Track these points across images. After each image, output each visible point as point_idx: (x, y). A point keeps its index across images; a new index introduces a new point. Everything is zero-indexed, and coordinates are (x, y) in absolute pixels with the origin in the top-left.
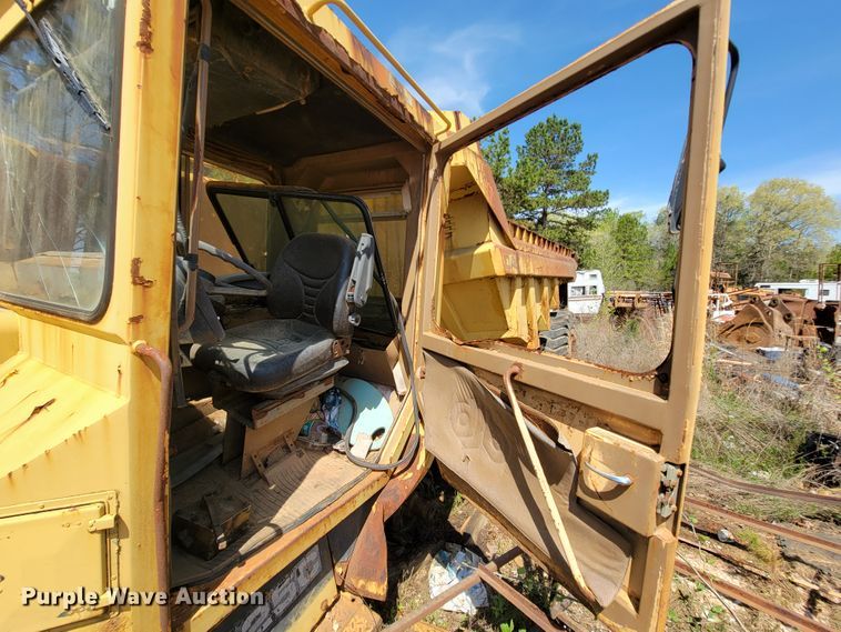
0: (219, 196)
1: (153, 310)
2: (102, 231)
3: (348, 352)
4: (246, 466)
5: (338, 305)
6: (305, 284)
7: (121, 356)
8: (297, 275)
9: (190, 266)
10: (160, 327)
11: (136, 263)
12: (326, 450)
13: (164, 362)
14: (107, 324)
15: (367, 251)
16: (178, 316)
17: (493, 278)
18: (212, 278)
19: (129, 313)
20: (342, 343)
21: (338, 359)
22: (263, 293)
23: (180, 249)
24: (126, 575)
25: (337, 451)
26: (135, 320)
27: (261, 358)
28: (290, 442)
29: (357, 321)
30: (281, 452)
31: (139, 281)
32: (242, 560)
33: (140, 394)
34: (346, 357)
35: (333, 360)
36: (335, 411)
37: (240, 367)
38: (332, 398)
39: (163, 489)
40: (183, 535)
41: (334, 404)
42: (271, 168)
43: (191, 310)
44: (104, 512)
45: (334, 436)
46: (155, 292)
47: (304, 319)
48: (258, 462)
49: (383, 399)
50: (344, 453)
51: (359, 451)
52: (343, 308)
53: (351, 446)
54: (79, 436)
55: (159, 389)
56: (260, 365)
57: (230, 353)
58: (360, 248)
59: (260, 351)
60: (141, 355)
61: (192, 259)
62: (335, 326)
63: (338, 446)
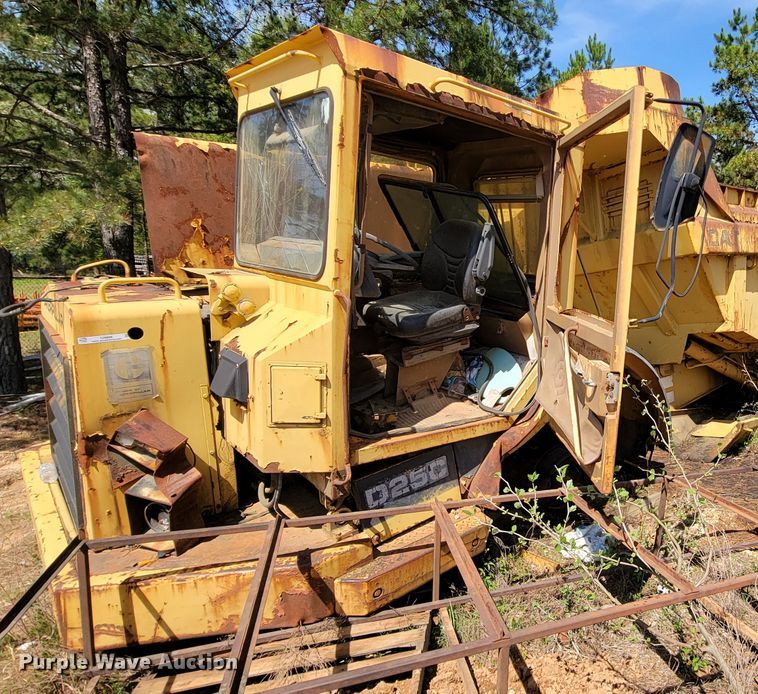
0: (387, 186)
1: (343, 274)
2: (322, 235)
3: (478, 318)
4: (399, 397)
5: (467, 279)
6: (448, 262)
7: (329, 297)
8: (443, 255)
9: (361, 251)
10: (346, 284)
11: (336, 251)
12: (462, 399)
13: (348, 300)
14: (323, 281)
15: (489, 236)
16: (355, 280)
17: (696, 256)
18: (377, 257)
19: (333, 276)
20: (472, 310)
21: (469, 322)
22: (412, 268)
23: (356, 240)
24: (330, 410)
25: (471, 400)
26: (335, 279)
27: (407, 314)
28: (433, 387)
29: (482, 291)
30: (426, 393)
31: (338, 261)
32: (389, 437)
33: (337, 317)
34: (477, 322)
35: (463, 323)
36: (475, 371)
37: (393, 319)
38: (475, 362)
39: (346, 371)
40: (356, 418)
41: (476, 366)
42: (434, 154)
43: (361, 277)
44: (321, 372)
45: (470, 389)
46: (343, 265)
47: (447, 290)
48: (407, 395)
49: (517, 365)
50: (476, 403)
51: (489, 402)
52: (471, 281)
53: (482, 398)
54: (311, 333)
55: (345, 316)
56: (405, 318)
57: (387, 310)
58: (484, 234)
59: (407, 311)
60: (338, 297)
61: (362, 247)
62: (464, 296)
63: (472, 397)
